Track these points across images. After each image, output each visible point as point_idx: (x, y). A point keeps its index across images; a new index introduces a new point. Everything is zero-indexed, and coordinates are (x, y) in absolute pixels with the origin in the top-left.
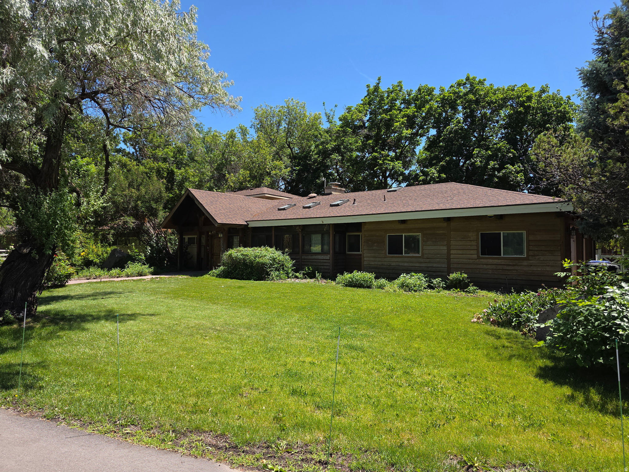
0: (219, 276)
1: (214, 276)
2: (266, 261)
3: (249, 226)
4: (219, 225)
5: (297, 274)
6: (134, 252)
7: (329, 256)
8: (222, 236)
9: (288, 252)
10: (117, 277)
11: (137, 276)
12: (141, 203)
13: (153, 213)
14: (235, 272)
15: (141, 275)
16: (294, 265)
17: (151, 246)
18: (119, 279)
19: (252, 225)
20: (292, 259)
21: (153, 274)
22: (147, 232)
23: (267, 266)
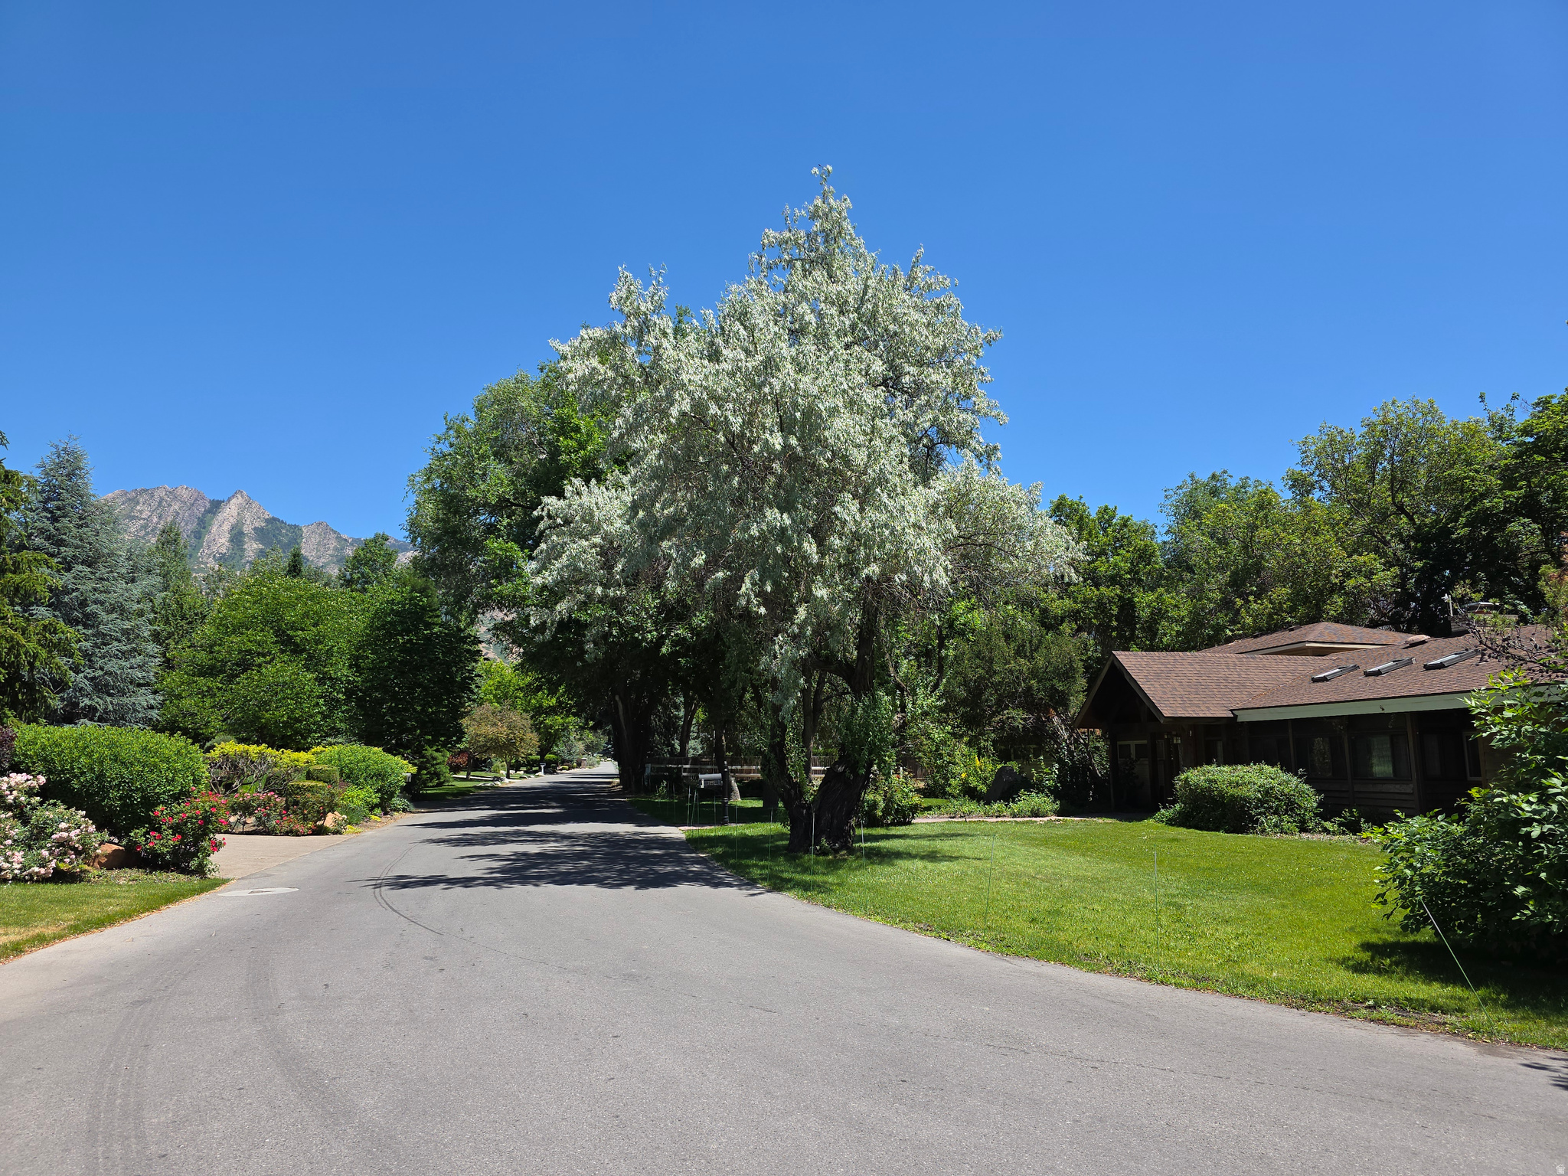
0: (1172, 822)
1: (1162, 822)
2: (1250, 793)
3: (1239, 720)
4: (1168, 720)
5: (1328, 825)
6: (1042, 772)
7: (1411, 786)
8: (1179, 741)
9: (1304, 775)
10: (997, 817)
11: (1029, 817)
12: (1038, 682)
13: (1060, 701)
14: (1198, 814)
15: (1037, 816)
16: (1320, 805)
17: (1060, 761)
18: (1000, 819)
19: (1243, 717)
20: (1318, 792)
21: (1059, 813)
22: (1055, 736)
23: (1251, 803)
